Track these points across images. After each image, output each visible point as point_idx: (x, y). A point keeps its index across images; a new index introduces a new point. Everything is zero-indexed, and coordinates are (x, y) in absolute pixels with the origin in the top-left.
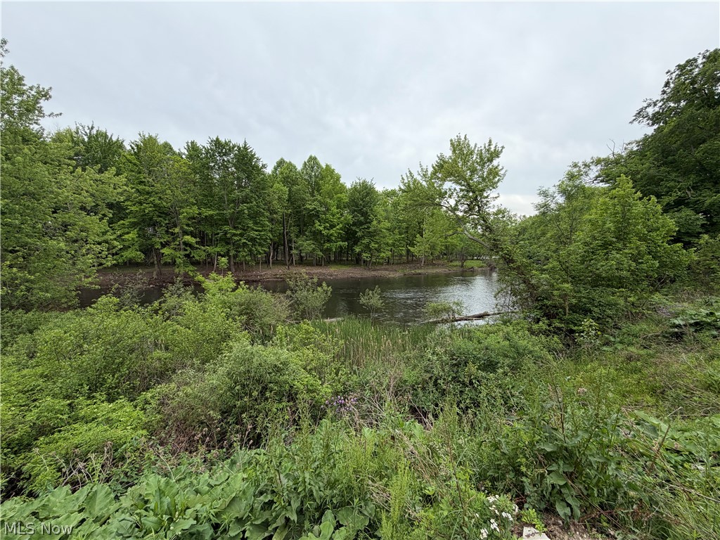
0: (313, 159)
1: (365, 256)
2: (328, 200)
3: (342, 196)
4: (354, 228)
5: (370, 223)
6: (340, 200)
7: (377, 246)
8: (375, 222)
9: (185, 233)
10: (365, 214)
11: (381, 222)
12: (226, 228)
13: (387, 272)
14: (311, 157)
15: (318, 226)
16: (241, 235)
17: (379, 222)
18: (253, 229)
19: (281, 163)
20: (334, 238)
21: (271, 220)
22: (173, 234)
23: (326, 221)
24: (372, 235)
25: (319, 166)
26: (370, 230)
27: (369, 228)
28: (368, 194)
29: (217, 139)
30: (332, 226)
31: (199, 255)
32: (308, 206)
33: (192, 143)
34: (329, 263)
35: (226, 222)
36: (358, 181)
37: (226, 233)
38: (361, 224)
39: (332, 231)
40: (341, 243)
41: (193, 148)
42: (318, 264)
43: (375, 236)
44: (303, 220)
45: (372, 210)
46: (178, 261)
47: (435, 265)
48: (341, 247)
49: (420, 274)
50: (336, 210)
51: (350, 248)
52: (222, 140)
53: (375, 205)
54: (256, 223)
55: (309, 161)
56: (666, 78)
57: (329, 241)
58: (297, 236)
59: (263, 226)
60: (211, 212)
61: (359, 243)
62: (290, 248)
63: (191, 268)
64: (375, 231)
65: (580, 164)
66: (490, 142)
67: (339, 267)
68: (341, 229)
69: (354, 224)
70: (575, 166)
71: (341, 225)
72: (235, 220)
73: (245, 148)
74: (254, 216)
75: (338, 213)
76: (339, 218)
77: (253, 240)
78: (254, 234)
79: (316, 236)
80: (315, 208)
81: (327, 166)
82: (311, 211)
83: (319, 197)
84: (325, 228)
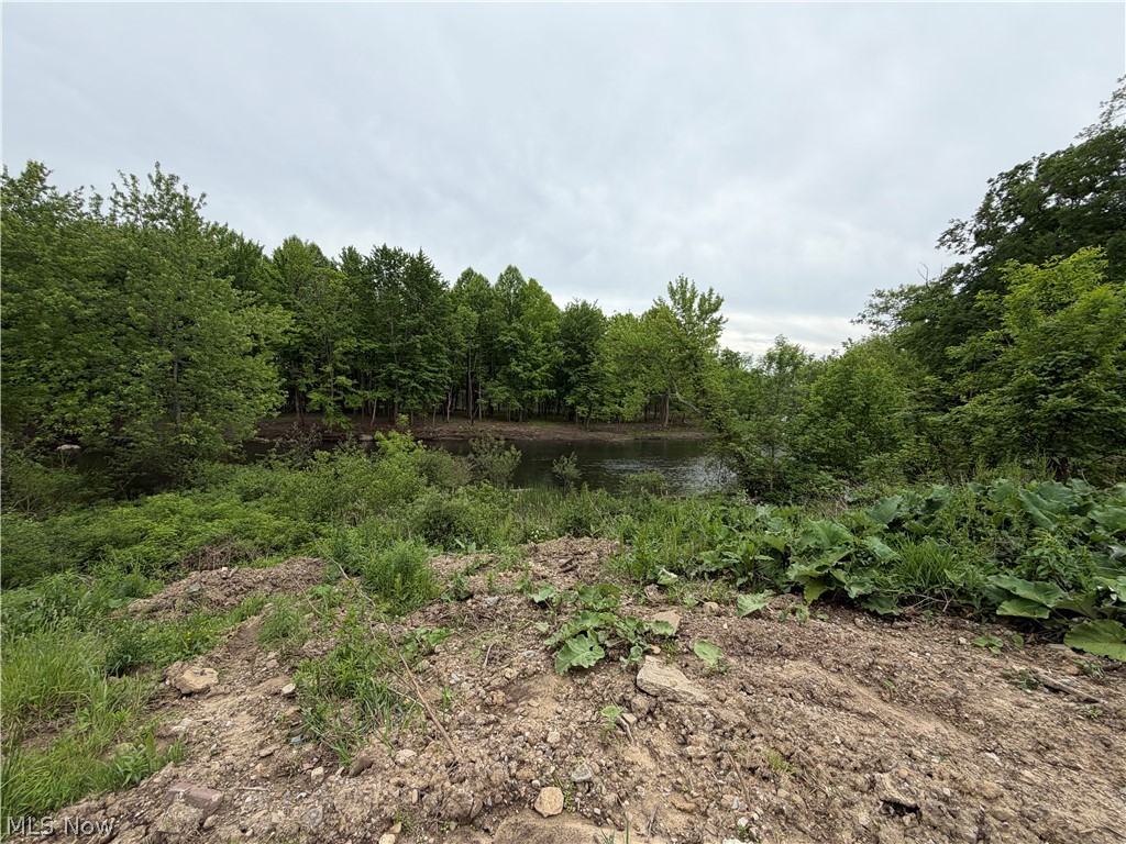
0: (512, 271)
1: (580, 410)
2: (531, 331)
3: (552, 324)
4: (566, 370)
5: (589, 363)
6: (548, 330)
7: (597, 396)
8: (596, 363)
9: (338, 372)
10: (583, 352)
11: (608, 364)
12: (391, 366)
13: (611, 435)
14: (510, 268)
15: (515, 367)
16: (411, 377)
17: (603, 362)
18: (426, 369)
19: (468, 274)
20: (536, 383)
21: (451, 358)
22: (323, 373)
23: (527, 359)
24: (591, 380)
25: (520, 280)
26: (589, 373)
27: (587, 370)
28: (589, 323)
29: (385, 247)
30: (536, 366)
31: (355, 402)
32: (501, 338)
33: (350, 249)
34: (530, 416)
35: (390, 357)
36: (575, 303)
37: (391, 374)
38: (578, 364)
39: (534, 374)
40: (547, 391)
41: (351, 256)
42: (514, 418)
43: (595, 382)
44: (494, 356)
45: (593, 345)
46: (330, 409)
47: (685, 426)
48: (546, 396)
49: (659, 439)
50: (541, 345)
51: (560, 396)
52: (390, 247)
53: (598, 338)
54: (430, 361)
55: (506, 273)
56: (987, 189)
57: (532, 387)
58: (486, 379)
59: (440, 365)
60: (373, 346)
61: (572, 392)
62: (476, 397)
63: (344, 418)
64: (596, 375)
66: (711, 290)
67: (540, 423)
68: (547, 371)
69: (567, 364)
71: (547, 366)
72: (404, 356)
73: (421, 259)
74: (429, 351)
75: (543, 348)
76: (546, 355)
77: (425, 383)
78: (426, 376)
79: (512, 380)
80: (511, 341)
81: (531, 280)
82: (506, 344)
83: (518, 326)
84: (525, 369)
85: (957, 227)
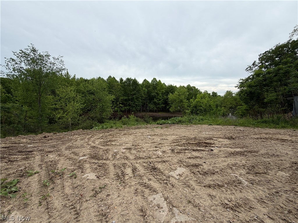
0: (155, 79)
2: (159, 92)
3: (163, 90)
6: (162, 92)
9: (120, 104)
12: (130, 102)
14: (154, 78)
15: (155, 100)
16: (134, 104)
18: (137, 102)
19: (145, 80)
20: (160, 104)
21: (141, 99)
22: (117, 104)
23: (158, 98)
25: (156, 81)
28: (172, 89)
29: (128, 78)
30: (160, 100)
31: (123, 109)
32: (152, 94)
33: (121, 78)
34: (159, 111)
35: (129, 100)
36: (169, 85)
37: (130, 103)
39: (160, 102)
40: (163, 105)
41: (121, 80)
42: (156, 111)
44: (151, 98)
46: (119, 111)
48: (162, 106)
51: (166, 107)
52: (129, 78)
54: (137, 100)
55: (153, 79)
58: (149, 103)
59: (139, 101)
60: (126, 98)
61: (168, 105)
62: (147, 107)
63: (121, 112)
67: (161, 113)
68: (163, 101)
72: (132, 100)
73: (135, 79)
74: (137, 98)
75: (162, 96)
77: (136, 105)
78: (137, 103)
79: (155, 103)
81: (160, 81)
82: (153, 95)
83: (156, 91)
84: (158, 101)
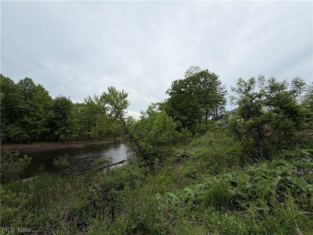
0: (28, 80)
1: (61, 137)
2: (37, 104)
3: (49, 103)
4: (55, 121)
5: (66, 119)
6: (46, 105)
7: (70, 131)
8: (69, 119)
10: (64, 115)
11: (74, 118)
13: (76, 145)
14: (26, 78)
15: (26, 119)
17: (73, 119)
20: (39, 126)
23: (34, 116)
24: (67, 125)
25: (32, 84)
26: (66, 122)
27: (65, 121)
28: (66, 104)
30: (39, 119)
32: (19, 106)
34: (34, 141)
36: (60, 97)
38: (61, 119)
39: (38, 122)
40: (45, 129)
42: (25, 142)
43: (69, 126)
44: (14, 114)
45: (68, 112)
47: (102, 140)
48: (44, 132)
49: (94, 145)
50: (42, 110)
51: (52, 132)
53: (70, 110)
55: (24, 80)
61: (57, 130)
64: (69, 123)
65: (154, 104)
66: (123, 91)
68: (46, 121)
69: (55, 119)
70: (152, 104)
71: (46, 119)
75: (44, 112)
76: (45, 115)
79: (24, 125)
80: (25, 108)
81: (39, 85)
82: (22, 109)
83: (30, 102)
84: (32, 120)
85: (169, 90)
